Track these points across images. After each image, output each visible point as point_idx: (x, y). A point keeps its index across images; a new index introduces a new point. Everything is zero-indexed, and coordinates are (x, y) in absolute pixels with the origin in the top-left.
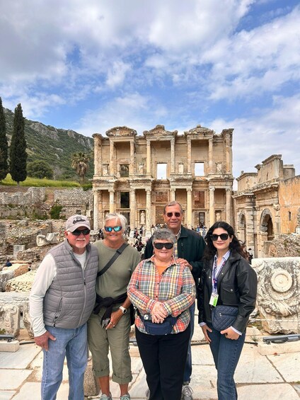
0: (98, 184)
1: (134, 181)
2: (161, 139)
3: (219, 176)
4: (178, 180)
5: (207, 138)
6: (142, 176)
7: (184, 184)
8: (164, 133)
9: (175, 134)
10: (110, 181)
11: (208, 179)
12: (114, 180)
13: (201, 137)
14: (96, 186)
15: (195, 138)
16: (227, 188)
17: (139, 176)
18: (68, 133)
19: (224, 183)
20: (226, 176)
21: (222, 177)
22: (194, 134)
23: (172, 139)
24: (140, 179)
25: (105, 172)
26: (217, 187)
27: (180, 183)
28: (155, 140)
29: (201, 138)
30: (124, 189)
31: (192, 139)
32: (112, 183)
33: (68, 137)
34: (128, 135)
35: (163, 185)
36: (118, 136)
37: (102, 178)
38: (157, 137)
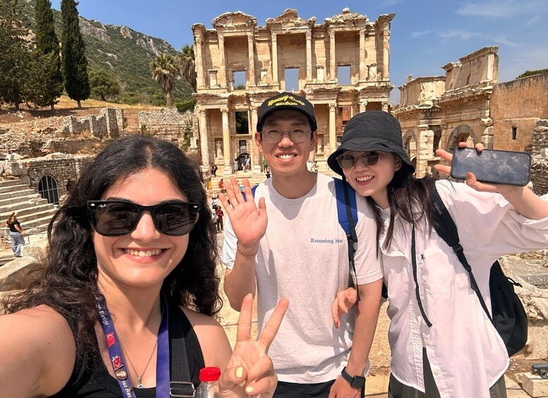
0: (205, 101)
1: (255, 96)
2: (293, 32)
3: (373, 84)
4: (317, 92)
5: (358, 29)
6: (267, 87)
7: (325, 97)
8: (297, 22)
9: (311, 24)
10: (223, 95)
11: (359, 89)
12: (227, 95)
15: (341, 29)
16: (383, 100)
17: (263, 88)
18: (122, 32)
19: (381, 95)
20: (382, 84)
21: (377, 85)
22: (339, 23)
23: (309, 32)
24: (266, 91)
25: (213, 82)
26: (370, 100)
27: (321, 96)
28: (284, 32)
29: (348, 29)
30: (239, 107)
31: (337, 30)
32: (225, 98)
33: (121, 38)
34: (245, 26)
37: (210, 92)
38: (287, 29)
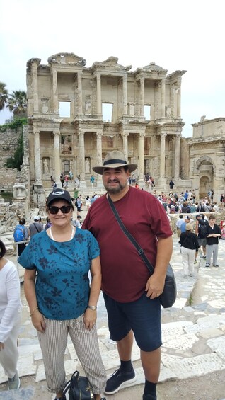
0: (40, 124)
1: (84, 123)
2: (114, 74)
3: (171, 121)
4: (132, 124)
5: (160, 78)
6: (93, 116)
7: (137, 127)
8: (117, 67)
9: (128, 70)
10: (55, 120)
11: (161, 123)
12: (60, 120)
13: (155, 77)
14: (38, 127)
15: (149, 77)
16: (176, 133)
17: (89, 117)
19: (175, 129)
20: (177, 121)
21: (174, 122)
22: (148, 72)
23: (125, 76)
24: (92, 120)
25: (45, 109)
26: (169, 133)
27: (134, 127)
28: (107, 74)
31: (146, 77)
32: (58, 123)
34: (76, 65)
35: (109, 128)
36: (63, 65)
37: (45, 117)
38: (109, 71)
